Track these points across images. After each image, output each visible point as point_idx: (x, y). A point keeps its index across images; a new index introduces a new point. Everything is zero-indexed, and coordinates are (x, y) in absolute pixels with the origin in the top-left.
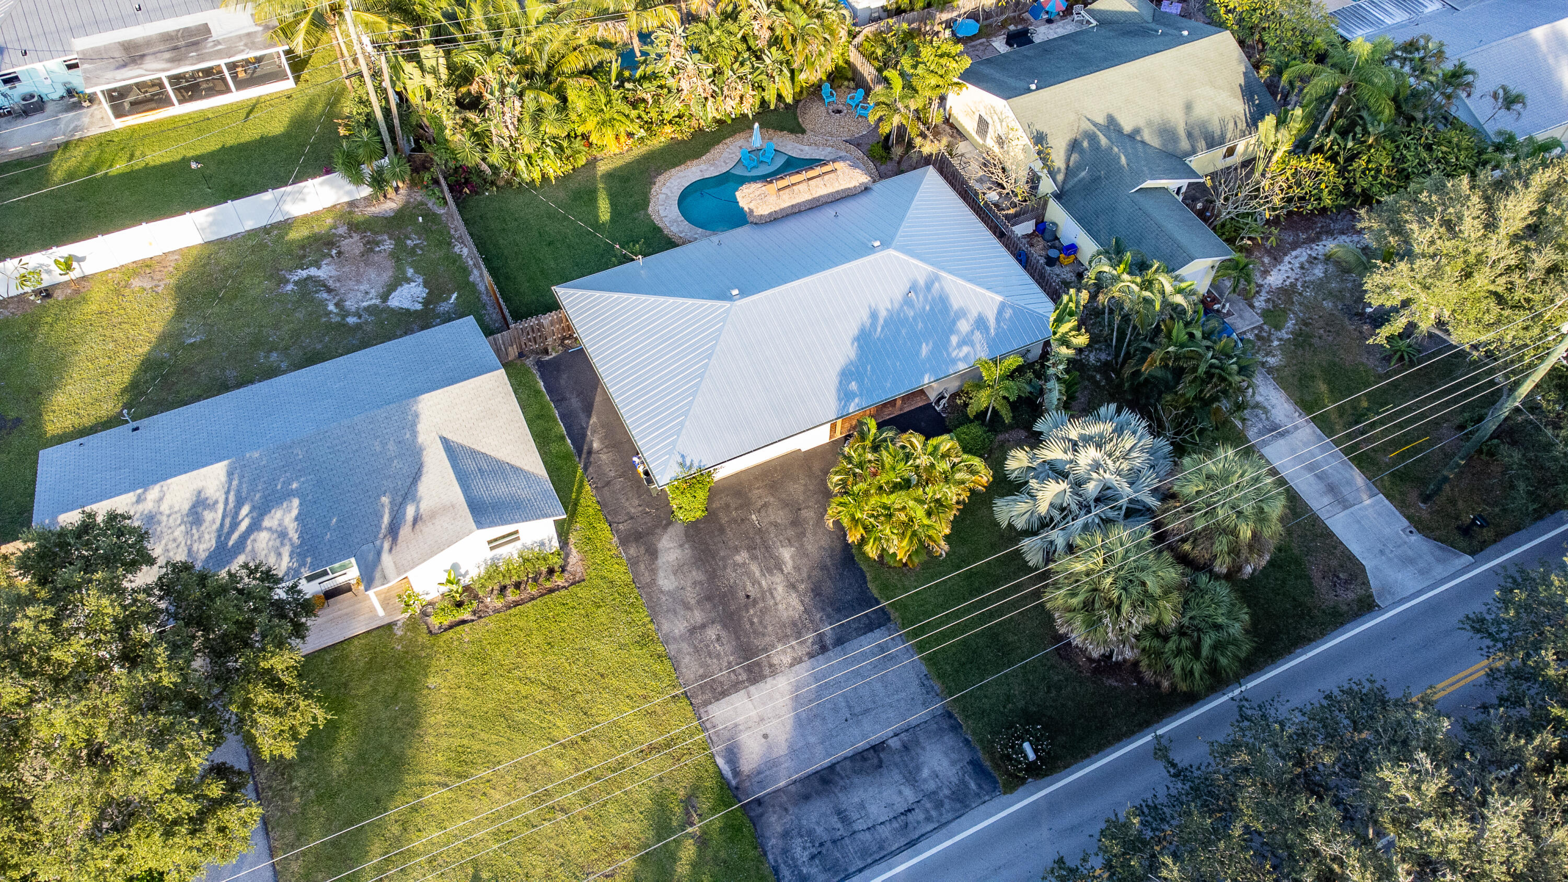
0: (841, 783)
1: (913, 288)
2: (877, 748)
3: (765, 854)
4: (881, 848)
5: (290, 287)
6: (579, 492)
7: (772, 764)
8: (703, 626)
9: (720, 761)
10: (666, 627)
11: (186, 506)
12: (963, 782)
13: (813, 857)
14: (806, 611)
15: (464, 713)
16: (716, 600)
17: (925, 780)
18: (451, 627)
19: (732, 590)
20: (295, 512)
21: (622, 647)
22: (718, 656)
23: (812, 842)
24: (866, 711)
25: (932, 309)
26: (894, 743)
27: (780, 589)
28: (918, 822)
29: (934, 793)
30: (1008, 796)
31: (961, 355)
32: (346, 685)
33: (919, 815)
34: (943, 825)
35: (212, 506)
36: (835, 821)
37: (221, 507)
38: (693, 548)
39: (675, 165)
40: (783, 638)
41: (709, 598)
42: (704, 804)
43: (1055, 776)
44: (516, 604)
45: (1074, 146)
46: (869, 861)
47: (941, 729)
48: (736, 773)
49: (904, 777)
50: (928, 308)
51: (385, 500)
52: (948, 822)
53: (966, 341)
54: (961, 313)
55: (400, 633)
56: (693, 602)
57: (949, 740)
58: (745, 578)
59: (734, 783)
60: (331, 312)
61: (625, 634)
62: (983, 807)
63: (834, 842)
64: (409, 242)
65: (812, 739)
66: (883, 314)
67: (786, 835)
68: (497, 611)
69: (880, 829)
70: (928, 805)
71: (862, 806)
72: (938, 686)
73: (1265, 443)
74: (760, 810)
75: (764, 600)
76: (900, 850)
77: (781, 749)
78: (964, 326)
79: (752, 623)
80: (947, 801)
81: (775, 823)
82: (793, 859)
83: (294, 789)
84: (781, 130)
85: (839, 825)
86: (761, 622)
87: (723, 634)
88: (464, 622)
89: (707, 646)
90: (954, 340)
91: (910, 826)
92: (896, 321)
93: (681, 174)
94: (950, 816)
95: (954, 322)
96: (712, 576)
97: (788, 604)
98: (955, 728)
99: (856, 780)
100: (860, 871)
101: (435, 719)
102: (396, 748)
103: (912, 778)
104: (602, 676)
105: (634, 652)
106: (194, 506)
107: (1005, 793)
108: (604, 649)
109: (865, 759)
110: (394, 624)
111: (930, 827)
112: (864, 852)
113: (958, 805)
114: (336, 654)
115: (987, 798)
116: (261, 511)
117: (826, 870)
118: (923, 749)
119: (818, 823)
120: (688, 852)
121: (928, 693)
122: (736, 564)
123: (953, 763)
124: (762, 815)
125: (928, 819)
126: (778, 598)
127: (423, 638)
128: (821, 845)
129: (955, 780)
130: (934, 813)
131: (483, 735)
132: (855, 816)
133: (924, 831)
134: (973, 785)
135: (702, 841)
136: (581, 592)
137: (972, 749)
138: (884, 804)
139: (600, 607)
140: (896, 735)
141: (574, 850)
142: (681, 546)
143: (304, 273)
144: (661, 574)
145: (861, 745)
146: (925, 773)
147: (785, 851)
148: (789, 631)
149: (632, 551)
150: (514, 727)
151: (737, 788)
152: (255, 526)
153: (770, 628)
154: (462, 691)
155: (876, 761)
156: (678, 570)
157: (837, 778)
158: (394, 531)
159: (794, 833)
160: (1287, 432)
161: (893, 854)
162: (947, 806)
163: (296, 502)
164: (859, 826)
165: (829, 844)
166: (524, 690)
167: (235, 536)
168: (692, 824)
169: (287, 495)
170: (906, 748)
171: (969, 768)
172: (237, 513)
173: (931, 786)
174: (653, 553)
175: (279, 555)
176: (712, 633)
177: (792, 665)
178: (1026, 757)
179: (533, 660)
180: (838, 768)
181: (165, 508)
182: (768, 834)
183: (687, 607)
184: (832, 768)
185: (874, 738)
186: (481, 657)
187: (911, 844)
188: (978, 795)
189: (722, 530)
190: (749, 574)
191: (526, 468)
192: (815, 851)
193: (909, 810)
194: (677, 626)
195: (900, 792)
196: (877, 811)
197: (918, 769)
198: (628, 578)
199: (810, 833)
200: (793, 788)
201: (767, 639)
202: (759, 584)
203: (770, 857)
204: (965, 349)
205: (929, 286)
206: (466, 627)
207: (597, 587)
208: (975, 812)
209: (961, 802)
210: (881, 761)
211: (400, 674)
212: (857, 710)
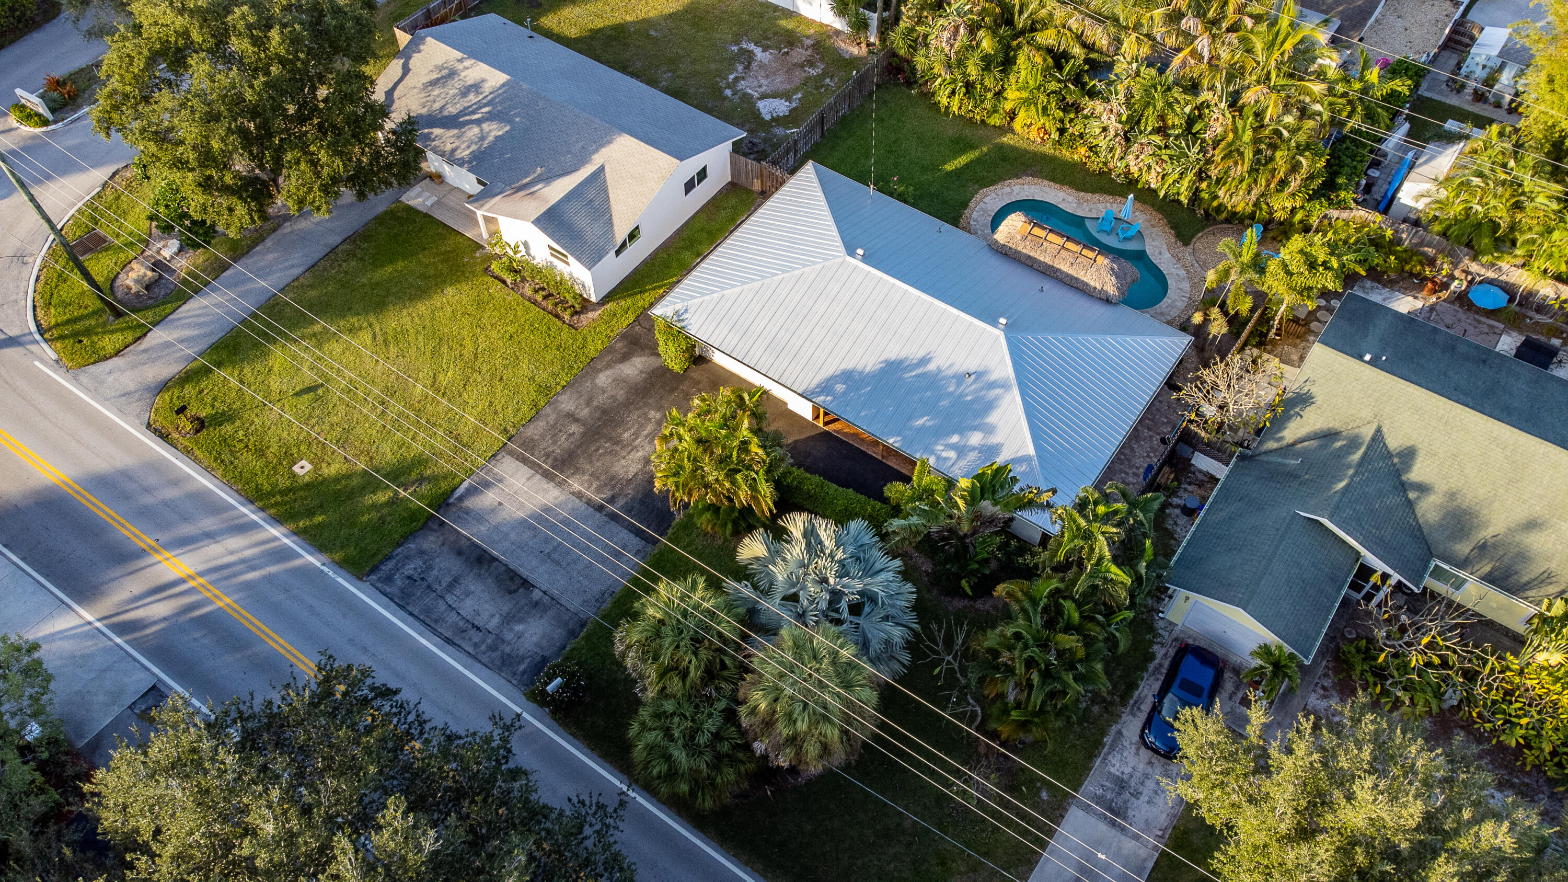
0: (483, 572)
1: (980, 375)
2: (526, 584)
3: (399, 545)
4: (436, 621)
5: (735, 48)
6: (654, 289)
7: (479, 517)
8: (577, 420)
9: (465, 484)
10: (563, 398)
11: (470, 83)
12: (523, 658)
13: (409, 577)
14: (629, 481)
15: (433, 319)
16: (604, 418)
17: (511, 630)
18: (496, 278)
19: (620, 423)
20: (500, 133)
21: (532, 379)
22: (555, 442)
23: (423, 572)
24: (557, 563)
25: (972, 402)
26: (536, 594)
27: (640, 454)
28: (470, 639)
29: (503, 641)
30: (524, 698)
31: (944, 454)
32: (424, 249)
33: (477, 637)
34: (475, 658)
35: (478, 93)
36: (447, 580)
37: (481, 97)
38: (645, 380)
39: (1053, 180)
40: (595, 476)
41: (604, 412)
42: (425, 488)
43: (561, 730)
44: (535, 303)
45: (1329, 436)
46: (421, 617)
47: (566, 624)
48: (461, 499)
49: (508, 614)
50: (969, 398)
51: (539, 170)
52: (480, 662)
53: (961, 451)
54: (989, 430)
55: (478, 255)
56: (595, 403)
57: (559, 634)
58: (636, 426)
59: (452, 500)
60: (727, 79)
61: (543, 376)
62: (504, 681)
63: (429, 587)
64: (828, 80)
65: (513, 536)
66: (932, 367)
67: (422, 552)
68: (522, 295)
69: (453, 614)
70: (489, 641)
71: (468, 594)
72: (607, 605)
73: (1087, 809)
74: (435, 527)
75: (623, 447)
76: (440, 635)
77: (494, 520)
78: (976, 439)
79: (597, 450)
80: (499, 653)
81: (430, 542)
82: (403, 565)
83: (340, 266)
84: (1172, 228)
85: (444, 584)
86: (601, 455)
87: (577, 436)
88: (504, 282)
89: (561, 431)
90: (955, 439)
91: (464, 634)
92: (933, 381)
93: (1047, 189)
94: (485, 659)
95: (975, 428)
96: (628, 405)
97: (628, 466)
98: (573, 634)
99: (489, 581)
100: (411, 614)
101: (422, 307)
102: (391, 298)
103: (509, 619)
104: (501, 379)
105: (531, 388)
106: (471, 86)
107: (525, 695)
108: (525, 368)
109: (512, 579)
110: (482, 247)
111: (470, 650)
112: (428, 611)
113: (498, 663)
114: (444, 232)
115: (515, 682)
116: (490, 117)
117: (402, 591)
118: (541, 617)
119: (440, 569)
120: (382, 497)
121: (597, 600)
122: (645, 414)
123: (537, 645)
124: (434, 530)
125: (476, 645)
126: (631, 457)
127: (479, 269)
128: (423, 579)
129: (522, 652)
130: (483, 647)
131: (421, 338)
132: (457, 592)
133: (463, 645)
134: (522, 667)
135: (394, 502)
136: (566, 333)
137: (557, 654)
138: (476, 607)
139: (558, 349)
140: (545, 593)
141: (359, 430)
142: (642, 372)
143: (752, 47)
144: (609, 372)
145: (524, 572)
146: (519, 628)
147: (408, 558)
148: (603, 477)
149: (619, 345)
150: (435, 352)
151: (448, 505)
152: (478, 122)
153: (599, 464)
154: (449, 309)
155: (514, 587)
156: (617, 381)
157: (486, 566)
158: (519, 189)
159: (426, 557)
160: (1123, 829)
161: (434, 631)
162: (494, 655)
163: (508, 128)
164: (450, 598)
165: (425, 584)
166: (467, 341)
167: (468, 118)
168: (405, 490)
169: (509, 121)
170: (537, 604)
171: (538, 658)
172: (481, 108)
173: (509, 636)
174: (625, 358)
175: (469, 147)
176: (574, 428)
177: (573, 494)
178: (547, 684)
179: (494, 334)
180: (495, 564)
181: (463, 74)
182: (417, 541)
183: (588, 403)
184: (494, 559)
185: (532, 578)
186: (479, 304)
187: (448, 641)
188: (515, 674)
189: (672, 390)
190: (642, 426)
191: (616, 228)
192: (416, 576)
193: (478, 629)
194: (567, 403)
195: (493, 616)
196: (468, 607)
197: (521, 621)
198: (593, 354)
199: (430, 568)
200: (464, 541)
201: (588, 466)
202: (637, 438)
203: (399, 550)
204: (952, 454)
205: (992, 385)
206: (500, 285)
207: (575, 339)
208: (497, 677)
209: (503, 664)
210: (516, 591)
211: (445, 271)
212: (555, 556)
